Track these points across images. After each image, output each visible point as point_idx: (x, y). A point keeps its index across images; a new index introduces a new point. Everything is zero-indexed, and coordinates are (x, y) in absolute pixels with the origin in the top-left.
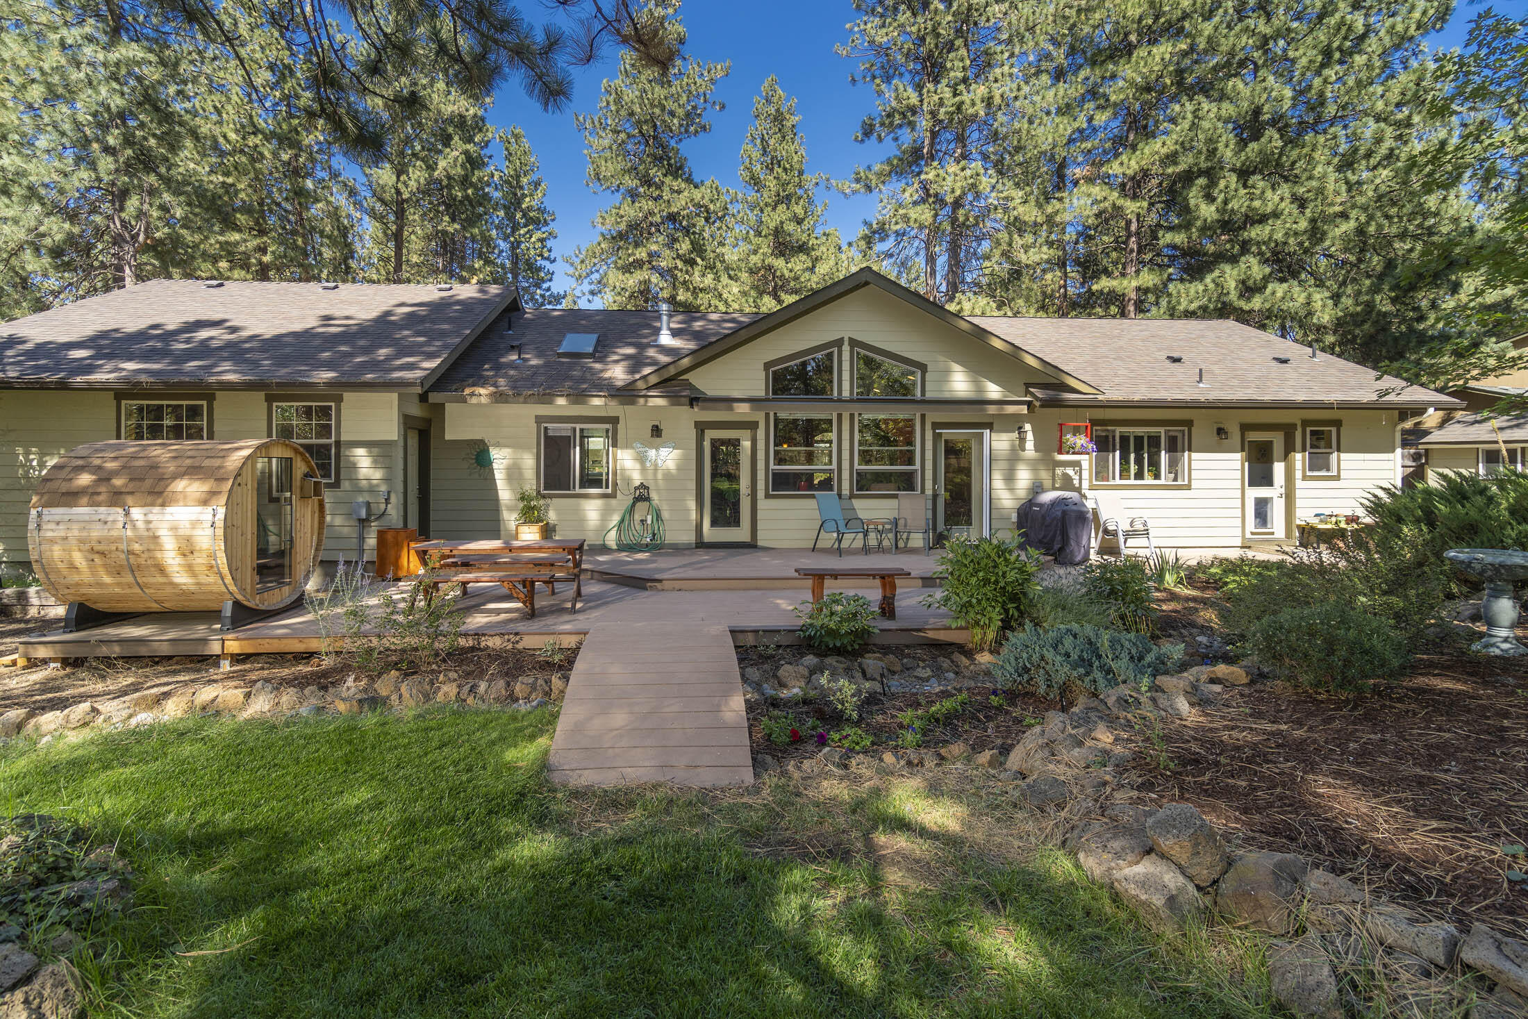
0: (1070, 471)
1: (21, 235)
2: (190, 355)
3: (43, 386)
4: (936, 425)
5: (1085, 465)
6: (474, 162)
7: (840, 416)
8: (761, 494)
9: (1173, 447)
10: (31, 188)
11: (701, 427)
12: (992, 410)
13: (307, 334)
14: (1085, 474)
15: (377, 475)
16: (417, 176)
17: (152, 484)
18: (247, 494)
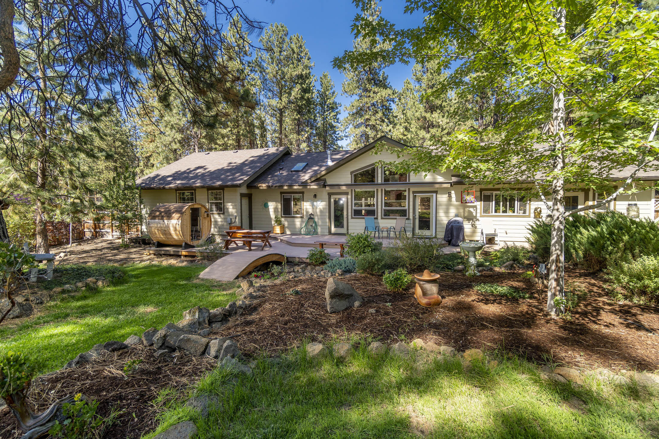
0: (472, 210)
1: (170, 139)
2: (192, 178)
3: (160, 189)
4: (414, 192)
5: (478, 207)
6: (306, 91)
7: (377, 190)
8: (350, 217)
9: (521, 199)
10: (172, 125)
11: (330, 195)
12: (437, 186)
13: (222, 169)
14: (478, 211)
15: (234, 211)
16: (285, 99)
17: (168, 215)
18: (188, 217)
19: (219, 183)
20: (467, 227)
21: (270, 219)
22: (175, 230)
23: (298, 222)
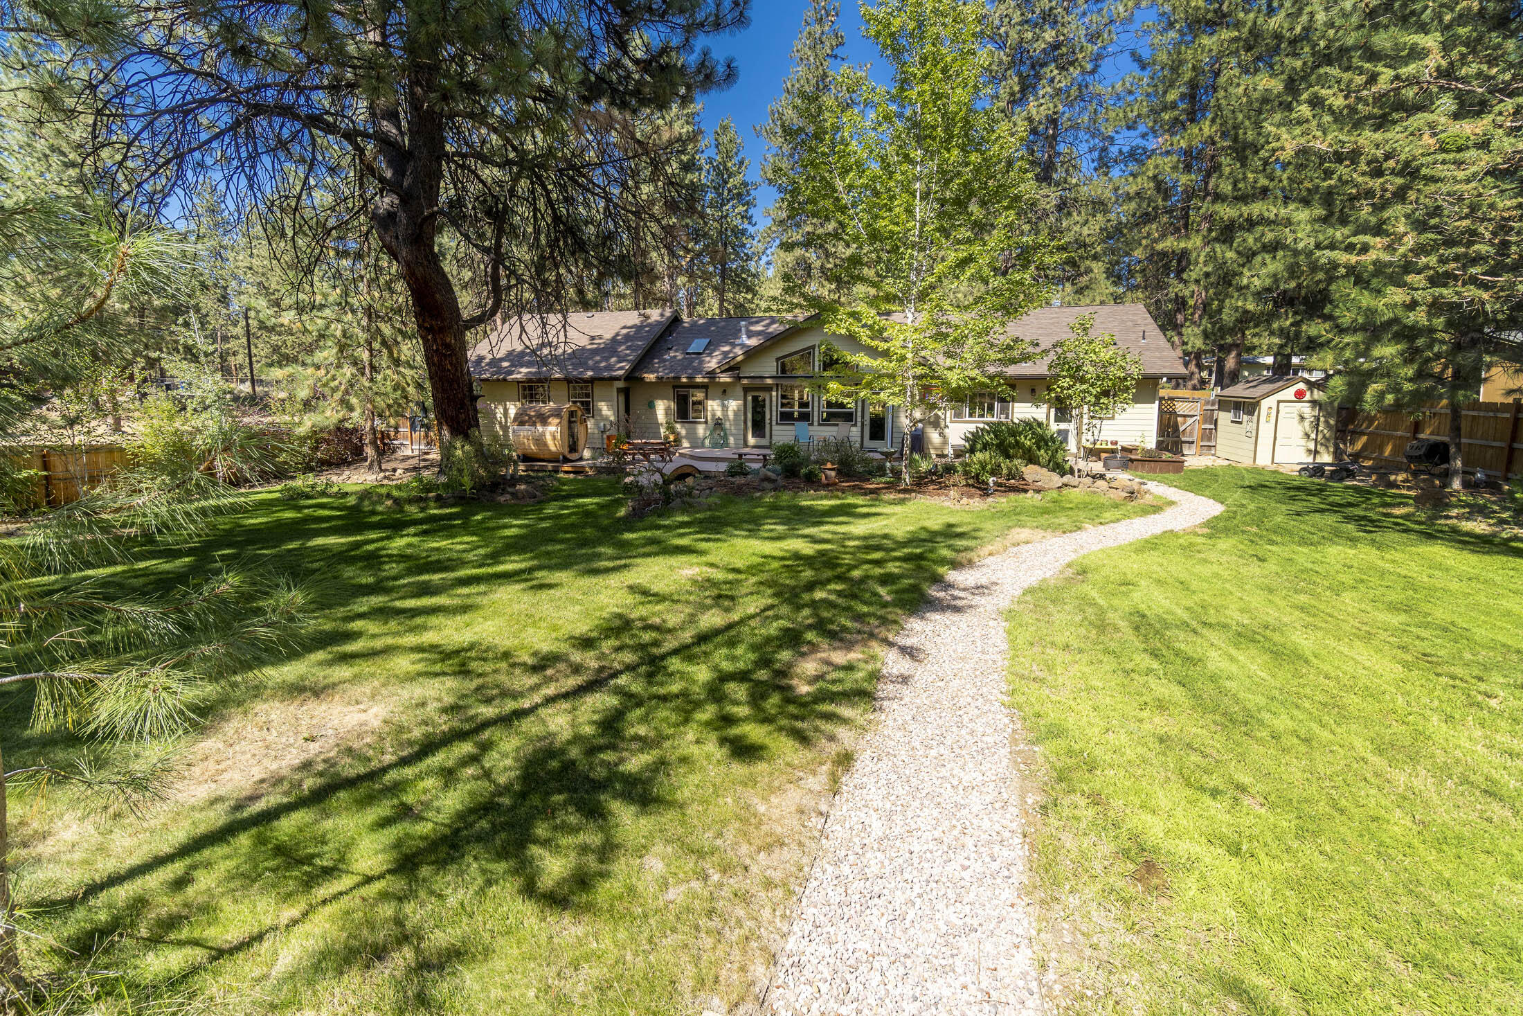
8: (774, 423)
11: (746, 391)
13: (586, 349)
15: (609, 413)
17: (544, 420)
18: (565, 423)
19: (590, 373)
20: (934, 436)
21: (658, 425)
22: (554, 438)
23: (701, 430)
